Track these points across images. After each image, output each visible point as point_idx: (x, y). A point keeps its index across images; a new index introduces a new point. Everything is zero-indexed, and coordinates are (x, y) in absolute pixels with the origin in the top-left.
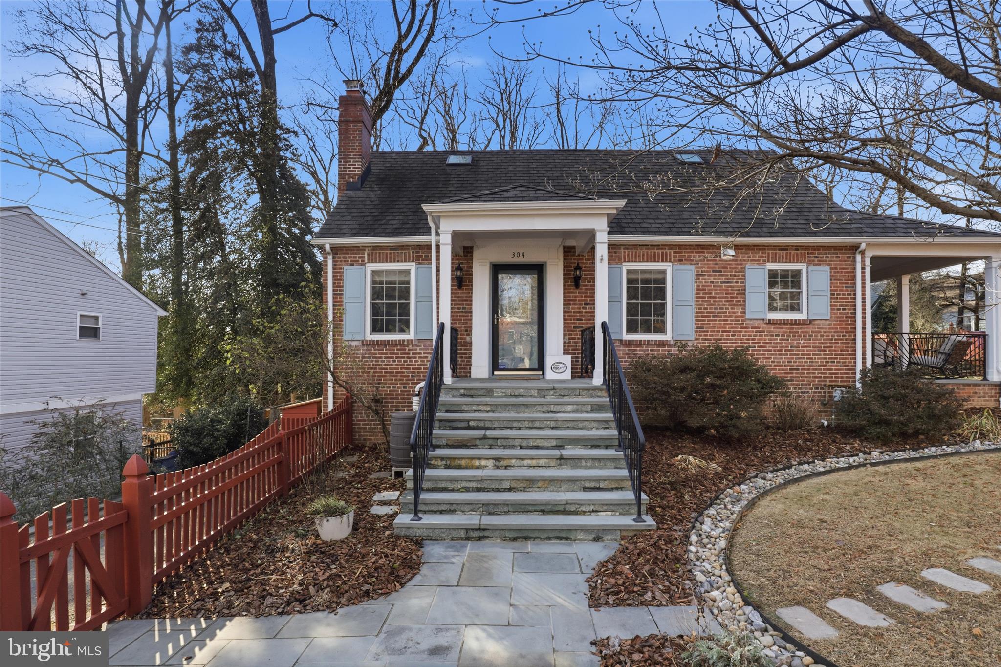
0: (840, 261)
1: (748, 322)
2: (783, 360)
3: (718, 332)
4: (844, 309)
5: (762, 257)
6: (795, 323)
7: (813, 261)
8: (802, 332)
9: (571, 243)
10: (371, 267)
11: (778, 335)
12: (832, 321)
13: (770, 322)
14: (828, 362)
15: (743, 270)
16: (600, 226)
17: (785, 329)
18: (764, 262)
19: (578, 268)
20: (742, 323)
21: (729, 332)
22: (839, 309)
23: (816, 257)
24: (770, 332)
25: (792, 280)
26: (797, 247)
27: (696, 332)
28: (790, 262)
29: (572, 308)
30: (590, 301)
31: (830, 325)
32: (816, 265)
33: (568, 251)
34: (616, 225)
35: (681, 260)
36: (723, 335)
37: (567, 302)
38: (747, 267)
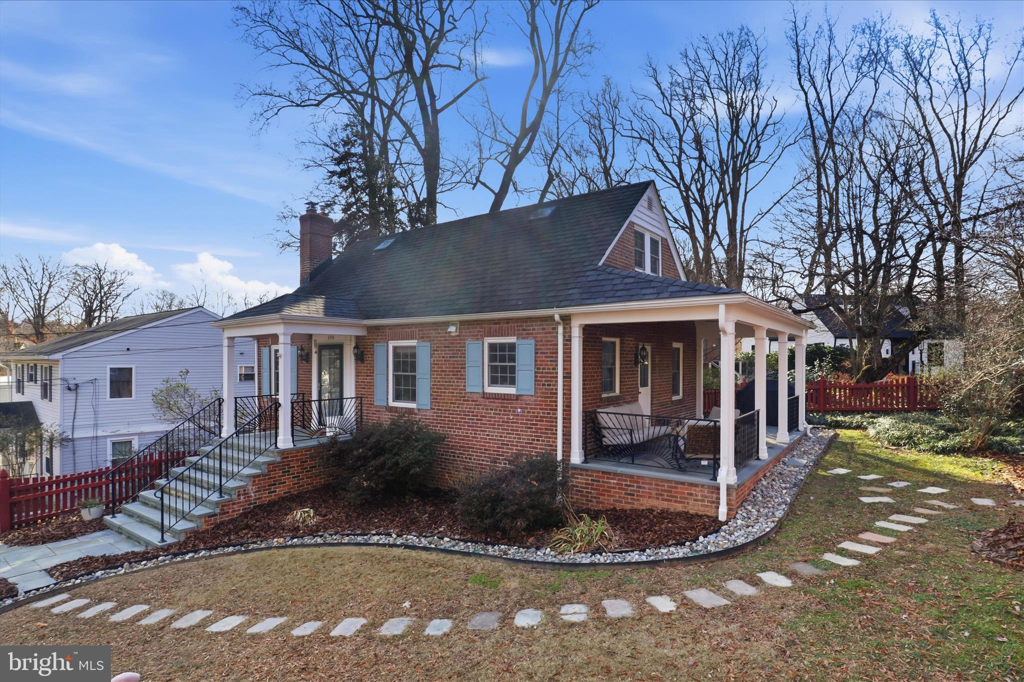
0: (546, 333)
1: (469, 395)
2: (495, 434)
3: (447, 403)
4: (549, 385)
5: (480, 332)
6: (504, 398)
7: (521, 334)
8: (511, 407)
11: (491, 410)
12: (538, 397)
13: (485, 396)
14: (533, 440)
15: (464, 345)
17: (497, 404)
18: (483, 337)
20: (464, 396)
21: (455, 403)
22: (544, 385)
23: (524, 330)
24: (485, 405)
25: (508, 353)
26: (508, 320)
27: (431, 402)
28: (502, 336)
29: (360, 379)
30: (370, 373)
31: (536, 401)
32: (524, 338)
35: (423, 338)
36: (450, 407)
37: (357, 374)
38: (467, 342)
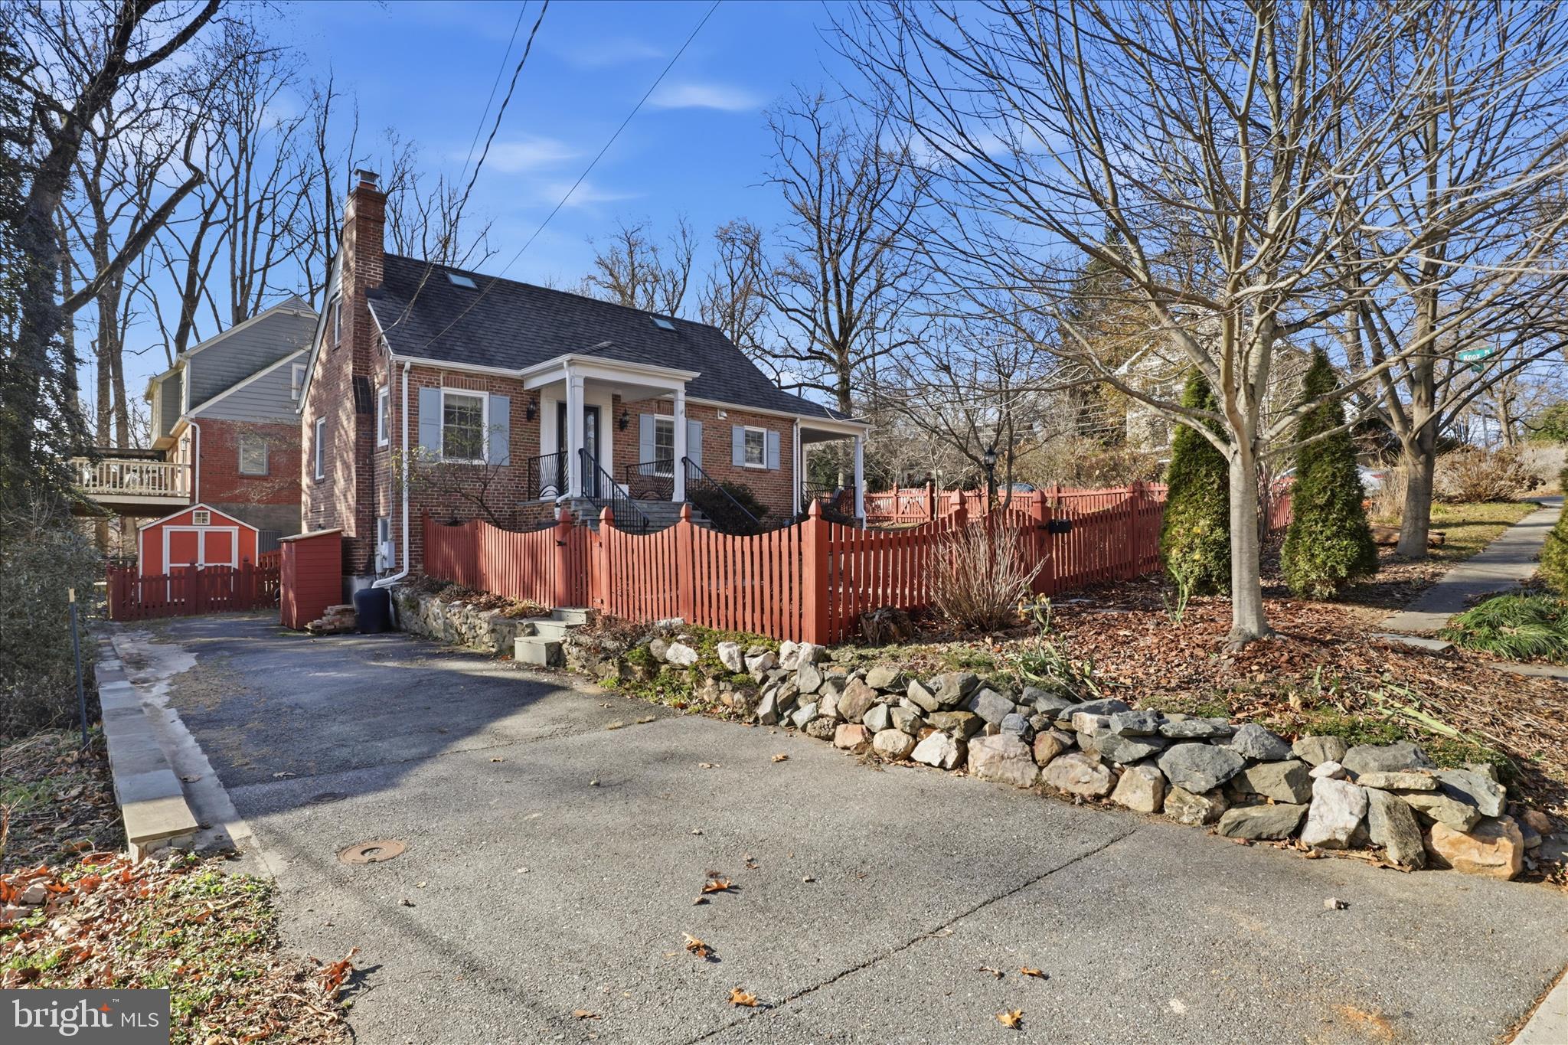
0: (785, 429)
1: (734, 467)
5: (742, 420)
6: (761, 471)
7: (770, 427)
8: (764, 478)
9: (619, 392)
10: (445, 390)
11: (751, 479)
12: (781, 473)
13: (747, 470)
14: (778, 501)
15: (731, 430)
16: (681, 387)
17: (754, 475)
18: (743, 424)
19: (625, 414)
20: (730, 468)
21: (723, 473)
22: (785, 465)
23: (772, 424)
24: (747, 476)
25: (758, 439)
26: (762, 416)
28: (757, 426)
29: (619, 447)
30: (636, 441)
32: (772, 430)
33: (616, 399)
34: (691, 388)
35: (693, 417)
37: (615, 442)
38: (733, 426)
